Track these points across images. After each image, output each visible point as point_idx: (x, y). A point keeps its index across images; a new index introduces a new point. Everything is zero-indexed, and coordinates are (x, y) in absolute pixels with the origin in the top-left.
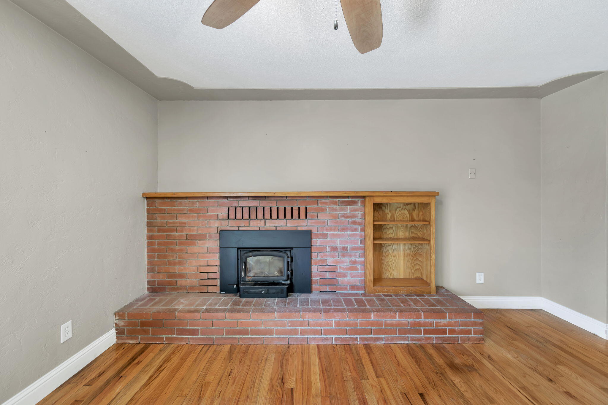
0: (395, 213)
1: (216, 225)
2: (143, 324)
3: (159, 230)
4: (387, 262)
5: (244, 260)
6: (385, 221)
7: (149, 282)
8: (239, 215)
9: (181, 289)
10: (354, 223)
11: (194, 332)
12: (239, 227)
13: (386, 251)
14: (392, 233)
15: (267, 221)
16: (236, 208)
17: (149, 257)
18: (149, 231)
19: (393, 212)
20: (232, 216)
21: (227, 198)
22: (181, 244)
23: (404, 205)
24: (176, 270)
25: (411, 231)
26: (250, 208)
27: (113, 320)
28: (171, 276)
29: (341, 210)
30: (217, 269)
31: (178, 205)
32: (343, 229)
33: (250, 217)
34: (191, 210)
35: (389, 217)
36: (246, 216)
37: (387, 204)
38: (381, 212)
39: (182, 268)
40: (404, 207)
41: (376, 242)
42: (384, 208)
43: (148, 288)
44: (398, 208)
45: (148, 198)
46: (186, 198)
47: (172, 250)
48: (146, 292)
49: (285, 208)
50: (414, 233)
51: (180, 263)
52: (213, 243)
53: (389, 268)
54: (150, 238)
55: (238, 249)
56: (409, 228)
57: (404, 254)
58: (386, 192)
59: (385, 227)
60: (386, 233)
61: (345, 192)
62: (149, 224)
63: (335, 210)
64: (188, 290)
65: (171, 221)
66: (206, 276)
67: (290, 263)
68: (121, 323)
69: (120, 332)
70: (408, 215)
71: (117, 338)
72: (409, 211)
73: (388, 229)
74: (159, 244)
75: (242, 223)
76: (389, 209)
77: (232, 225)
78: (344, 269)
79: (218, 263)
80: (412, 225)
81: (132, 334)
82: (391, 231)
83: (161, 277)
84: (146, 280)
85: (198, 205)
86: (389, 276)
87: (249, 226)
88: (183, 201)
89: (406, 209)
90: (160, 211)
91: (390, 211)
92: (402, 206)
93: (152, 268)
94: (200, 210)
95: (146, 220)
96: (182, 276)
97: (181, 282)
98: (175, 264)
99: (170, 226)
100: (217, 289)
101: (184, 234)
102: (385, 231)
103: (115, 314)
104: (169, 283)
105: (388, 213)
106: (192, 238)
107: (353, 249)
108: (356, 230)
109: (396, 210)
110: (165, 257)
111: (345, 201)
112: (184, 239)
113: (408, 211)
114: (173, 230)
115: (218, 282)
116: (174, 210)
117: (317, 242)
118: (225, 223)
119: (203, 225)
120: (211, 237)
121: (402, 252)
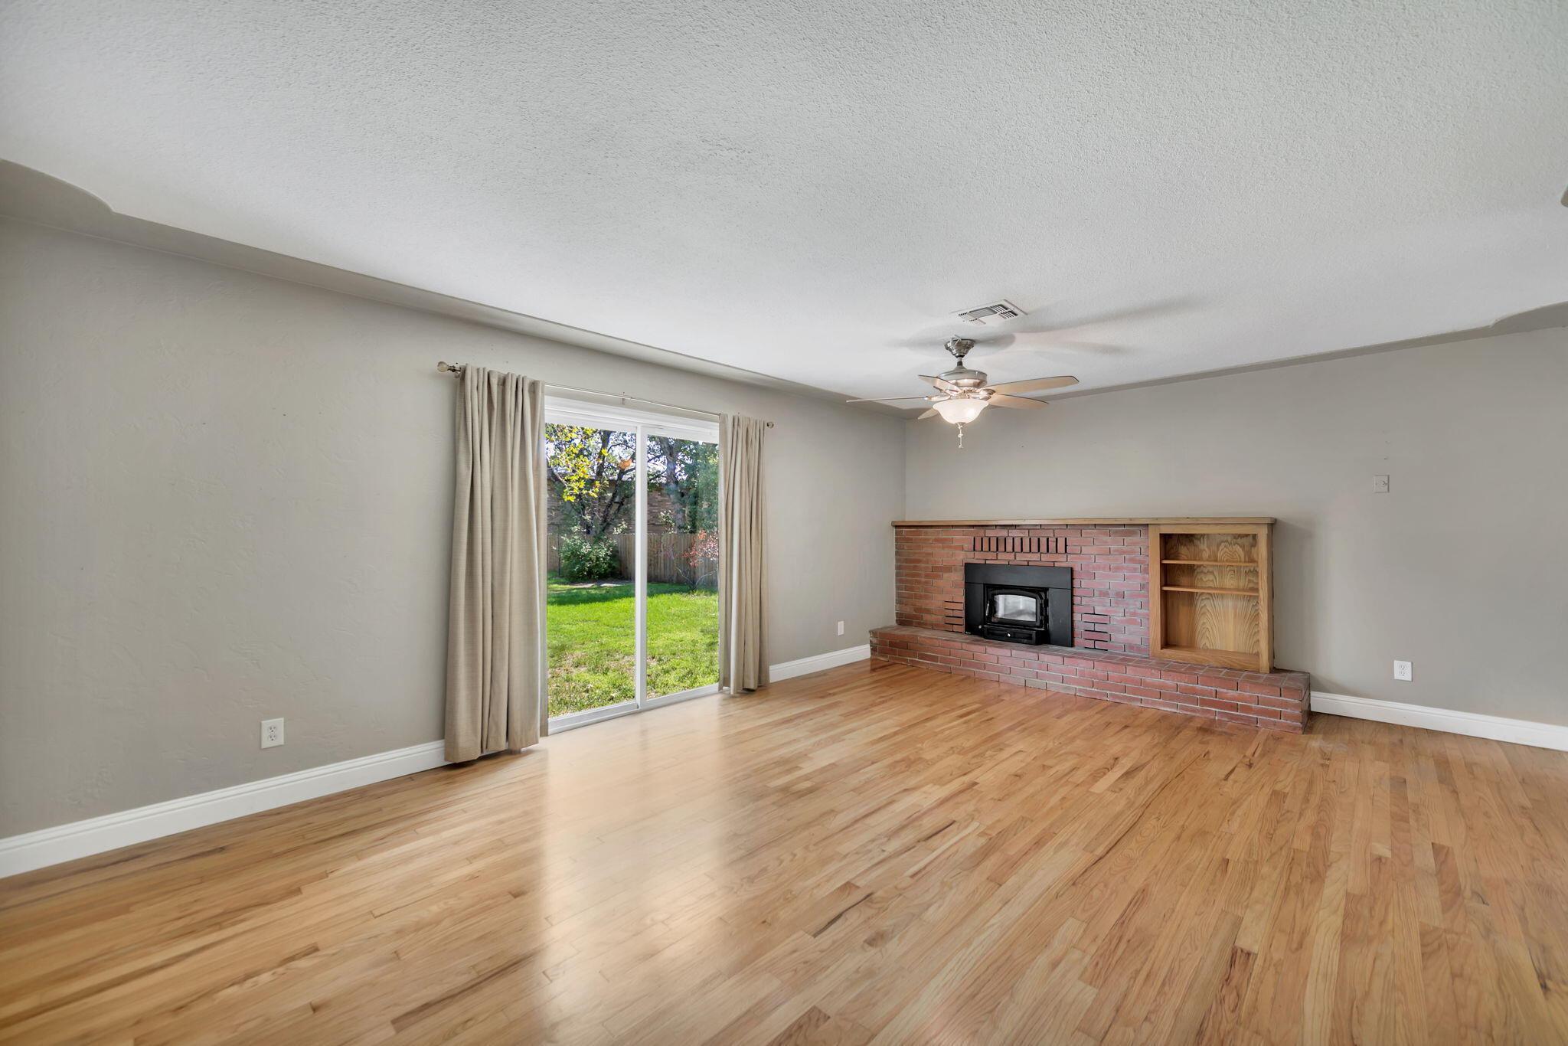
0: (1218, 550)
1: (961, 557)
2: (892, 644)
3: (907, 561)
4: (1204, 623)
5: (990, 597)
6: (1201, 559)
7: (897, 613)
8: (986, 547)
9: (926, 624)
10: (1132, 560)
11: (934, 659)
12: (986, 560)
13: (1202, 608)
14: (1212, 581)
15: (1017, 554)
16: (982, 539)
17: (898, 588)
18: (898, 560)
19: (1215, 548)
20: (978, 547)
21: (973, 526)
22: (927, 576)
23: (1235, 538)
24: (923, 603)
25: (1247, 580)
26: (997, 538)
27: (868, 636)
28: (919, 610)
29: (1114, 543)
30: (962, 607)
31: (924, 534)
32: (1118, 569)
33: (997, 550)
34: (937, 540)
35: (1206, 555)
36: (993, 547)
37: (1203, 536)
38: (1192, 549)
39: (927, 601)
40: (1235, 540)
41: (1165, 588)
42: (1195, 541)
43: (897, 620)
44: (1222, 542)
45: (896, 526)
46: (931, 527)
47: (919, 582)
48: (894, 623)
49: (1039, 539)
50: (1253, 581)
51: (926, 597)
52: (959, 577)
53: (1207, 633)
54: (898, 568)
55: (984, 584)
56: (1243, 573)
57: (1235, 616)
58: (1177, 519)
59: (1198, 570)
60: (1201, 579)
61: (1115, 519)
62: (897, 553)
63: (1106, 542)
64: (934, 627)
65: (917, 551)
66: (951, 613)
67: (1043, 607)
68: (875, 641)
69: (873, 650)
70: (1242, 554)
71: (872, 654)
72: (1243, 547)
73: (1205, 573)
74: (907, 575)
75: (990, 556)
76: (1206, 542)
77: (977, 558)
78: (1118, 621)
79: (963, 600)
80: (1250, 570)
81: (883, 653)
82: (1211, 577)
83: (908, 610)
84: (895, 612)
85: (943, 534)
86: (1208, 644)
87: (997, 559)
88: (929, 530)
89: (1238, 544)
90: (908, 540)
91: (1208, 547)
92: (1229, 540)
93: (900, 600)
94: (945, 540)
95: (894, 549)
96: (928, 611)
97: (927, 617)
98: (921, 597)
99: (916, 557)
100: (962, 628)
101: (930, 566)
102: (1199, 577)
103: (870, 632)
104: (915, 617)
105: (1204, 550)
106: (938, 570)
107: (1132, 596)
108: (1135, 570)
109: (1218, 545)
110: (912, 589)
111: (1119, 531)
112: (929, 571)
113: (1241, 547)
114: (919, 561)
115: (962, 621)
116: (921, 539)
117: (1082, 583)
118: (971, 555)
119: (948, 557)
120: (956, 570)
121: (1231, 611)
